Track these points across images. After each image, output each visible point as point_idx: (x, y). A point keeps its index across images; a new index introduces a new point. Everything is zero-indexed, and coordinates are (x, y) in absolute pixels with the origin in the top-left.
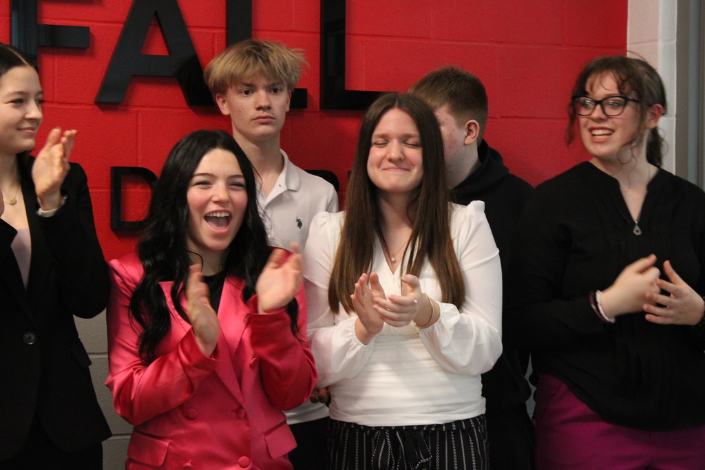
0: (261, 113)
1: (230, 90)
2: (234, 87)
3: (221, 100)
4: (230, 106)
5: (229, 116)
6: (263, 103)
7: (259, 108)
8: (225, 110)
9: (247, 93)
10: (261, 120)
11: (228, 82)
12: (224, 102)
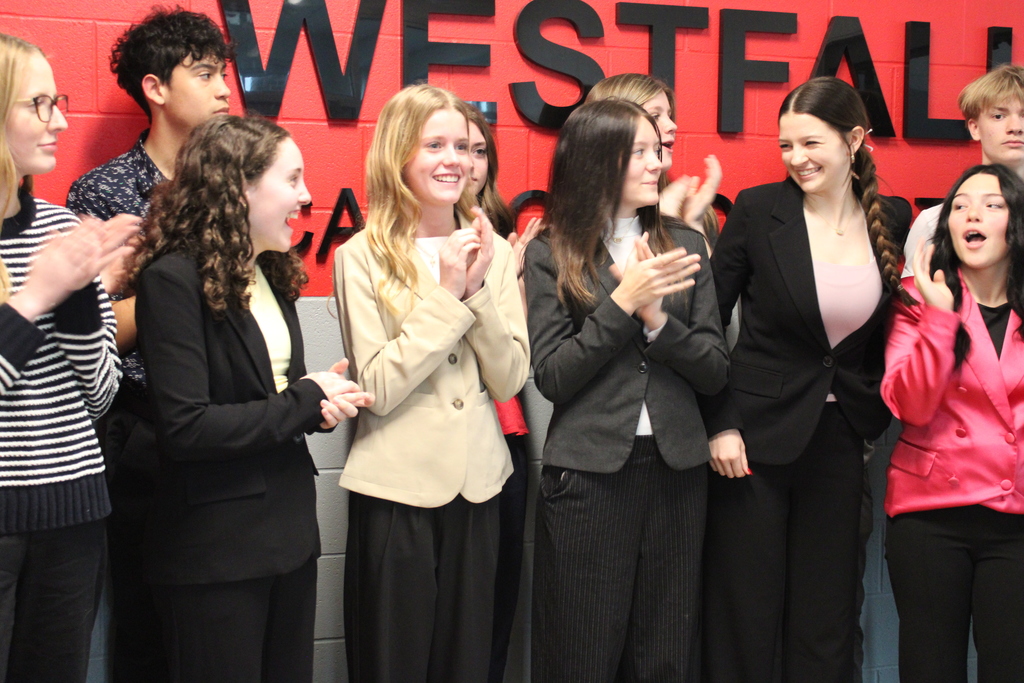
0: (1012, 137)
1: (982, 115)
2: (985, 112)
3: (973, 125)
4: (982, 132)
5: (979, 142)
6: (1015, 127)
7: (1011, 132)
8: (975, 135)
9: (998, 117)
10: (1011, 145)
11: (980, 104)
12: (976, 127)
